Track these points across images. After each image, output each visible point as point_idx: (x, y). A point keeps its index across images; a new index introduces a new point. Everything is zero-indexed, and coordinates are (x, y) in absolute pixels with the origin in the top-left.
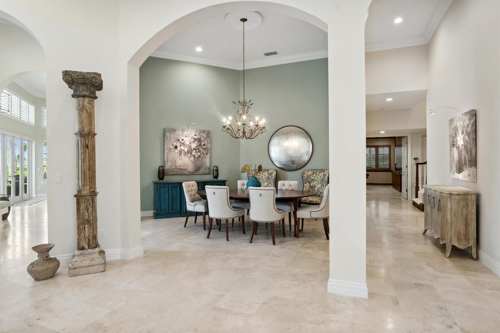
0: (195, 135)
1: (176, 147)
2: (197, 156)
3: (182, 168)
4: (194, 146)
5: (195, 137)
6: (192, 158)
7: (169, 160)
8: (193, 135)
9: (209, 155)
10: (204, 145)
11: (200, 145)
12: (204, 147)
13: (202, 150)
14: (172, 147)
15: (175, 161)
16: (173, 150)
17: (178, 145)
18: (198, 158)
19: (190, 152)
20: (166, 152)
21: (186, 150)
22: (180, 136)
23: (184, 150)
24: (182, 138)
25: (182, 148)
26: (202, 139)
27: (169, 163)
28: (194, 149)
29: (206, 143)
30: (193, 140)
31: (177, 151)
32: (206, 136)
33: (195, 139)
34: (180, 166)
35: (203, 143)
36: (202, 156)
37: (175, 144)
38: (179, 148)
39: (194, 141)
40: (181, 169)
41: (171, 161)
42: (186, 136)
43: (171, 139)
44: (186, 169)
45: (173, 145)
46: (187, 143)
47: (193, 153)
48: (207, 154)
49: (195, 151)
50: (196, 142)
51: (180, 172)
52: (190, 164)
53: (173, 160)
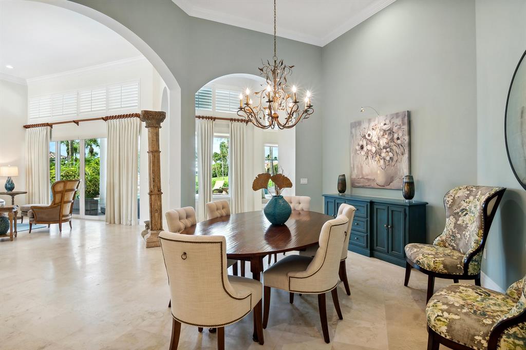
0: (385, 124)
1: (362, 147)
2: (388, 158)
3: (369, 177)
4: (383, 142)
5: (385, 127)
6: (382, 161)
7: (355, 166)
8: (382, 124)
9: (406, 155)
10: (398, 139)
11: (392, 140)
12: (399, 142)
13: (394, 148)
14: (358, 148)
15: (362, 167)
16: (359, 152)
17: (365, 144)
18: (389, 161)
19: (378, 153)
20: (352, 155)
21: (374, 150)
22: (366, 131)
23: (371, 151)
24: (369, 132)
25: (369, 147)
26: (395, 129)
27: (356, 171)
28: (385, 148)
29: (400, 135)
30: (382, 133)
31: (363, 153)
32: (401, 123)
33: (385, 131)
34: (367, 176)
35: (396, 136)
36: (395, 159)
37: (361, 143)
38: (365, 149)
39: (383, 135)
40: (369, 180)
41: (357, 167)
42: (373, 129)
43: (356, 136)
44: (374, 180)
45: (359, 145)
46: (375, 139)
47: (383, 155)
48: (403, 154)
49: (384, 150)
50: (386, 136)
51: (367, 184)
52: (379, 172)
53: (360, 166)
